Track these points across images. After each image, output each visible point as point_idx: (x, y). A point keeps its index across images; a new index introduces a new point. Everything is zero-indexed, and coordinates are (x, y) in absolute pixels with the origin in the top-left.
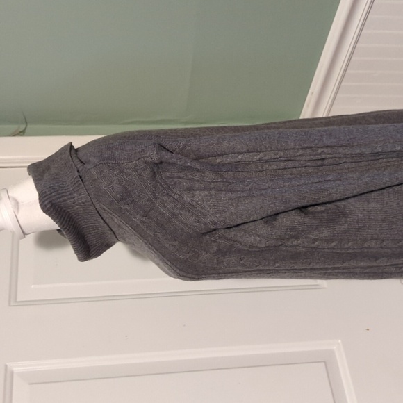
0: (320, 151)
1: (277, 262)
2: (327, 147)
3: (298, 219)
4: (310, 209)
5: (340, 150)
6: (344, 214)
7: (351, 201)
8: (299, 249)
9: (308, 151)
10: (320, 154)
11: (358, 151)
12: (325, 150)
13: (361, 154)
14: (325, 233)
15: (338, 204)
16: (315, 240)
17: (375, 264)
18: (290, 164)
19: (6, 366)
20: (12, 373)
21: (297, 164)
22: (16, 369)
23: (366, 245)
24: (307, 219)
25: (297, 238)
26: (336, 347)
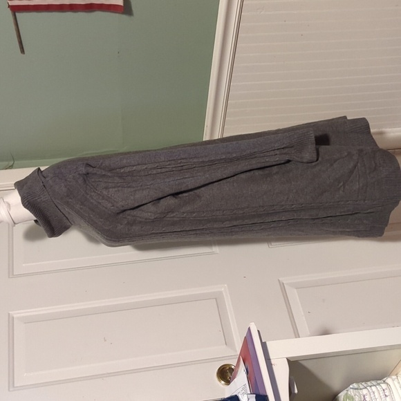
0: (179, 161)
1: (163, 228)
2: (183, 159)
3: (171, 201)
4: (180, 195)
5: (191, 160)
6: (199, 196)
7: (203, 189)
8: (175, 219)
9: (173, 162)
10: (180, 163)
11: (201, 160)
12: (183, 161)
13: (203, 162)
14: (188, 208)
15: (196, 191)
16: (184, 213)
17: (222, 226)
18: (164, 170)
19: (9, 314)
20: (13, 318)
21: (167, 170)
22: (15, 316)
23: (214, 214)
24: (176, 201)
25: (173, 212)
26: (223, 288)
